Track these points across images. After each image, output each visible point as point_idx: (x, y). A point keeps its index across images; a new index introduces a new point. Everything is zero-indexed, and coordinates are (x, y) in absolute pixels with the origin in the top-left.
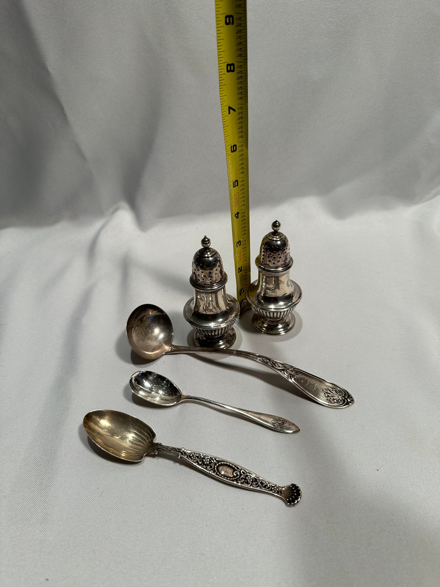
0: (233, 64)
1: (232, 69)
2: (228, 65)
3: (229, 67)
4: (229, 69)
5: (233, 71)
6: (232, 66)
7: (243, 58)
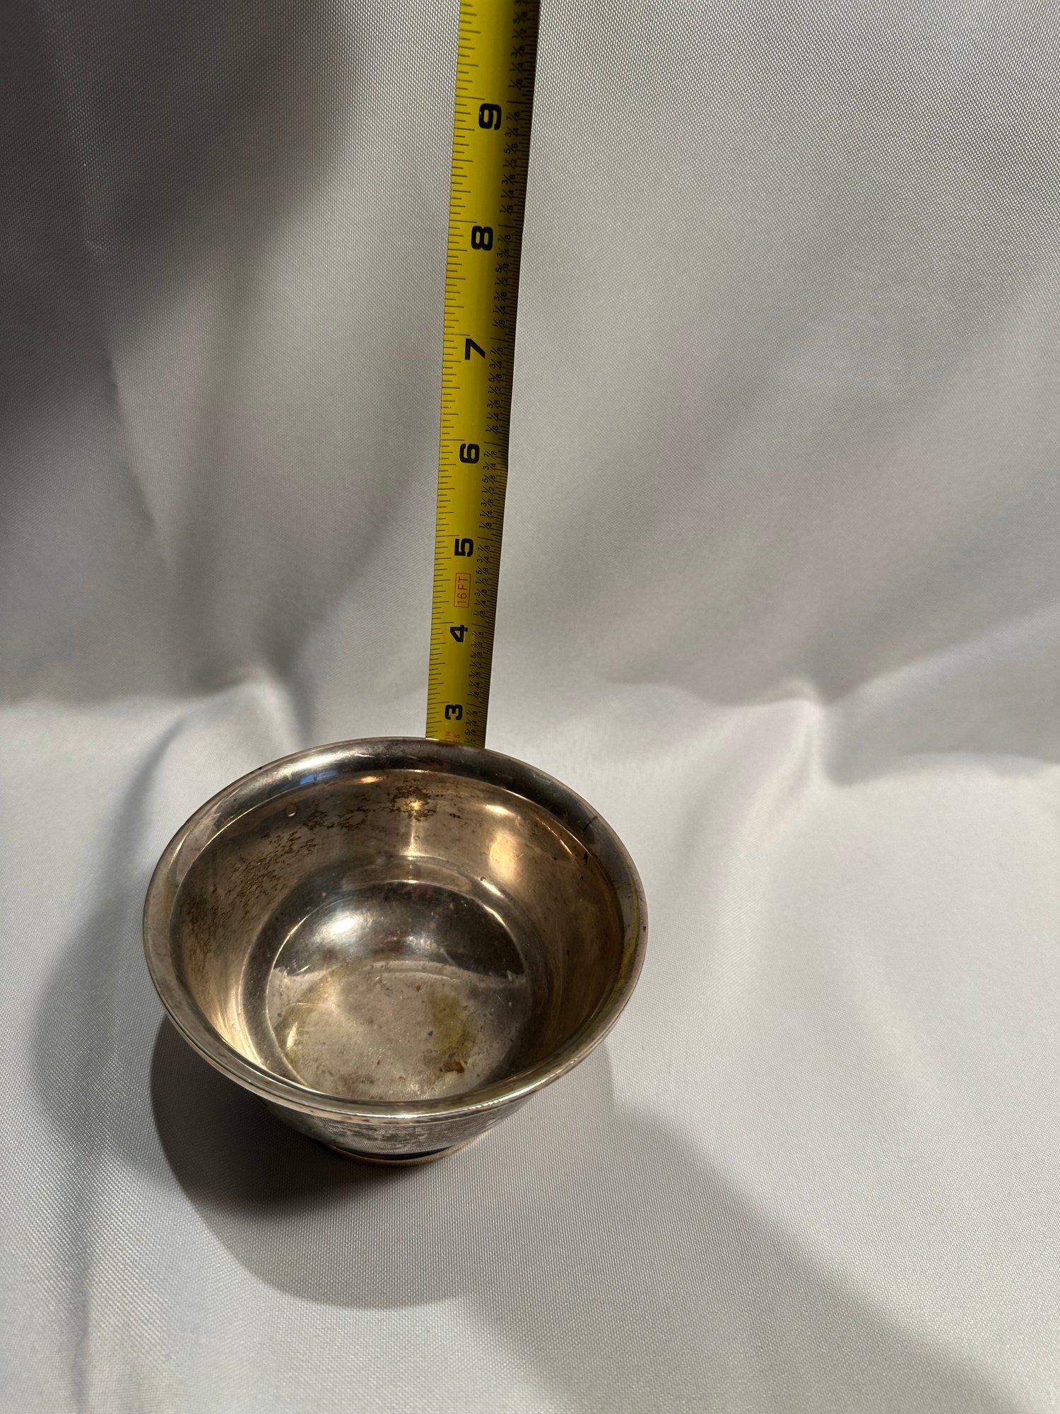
0: (489, 230)
1: (486, 242)
2: (475, 229)
3: (478, 234)
4: (478, 241)
5: (488, 247)
6: (486, 235)
7: (514, 216)
